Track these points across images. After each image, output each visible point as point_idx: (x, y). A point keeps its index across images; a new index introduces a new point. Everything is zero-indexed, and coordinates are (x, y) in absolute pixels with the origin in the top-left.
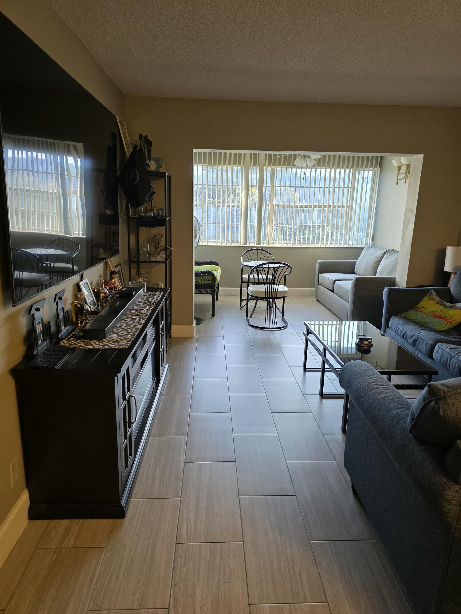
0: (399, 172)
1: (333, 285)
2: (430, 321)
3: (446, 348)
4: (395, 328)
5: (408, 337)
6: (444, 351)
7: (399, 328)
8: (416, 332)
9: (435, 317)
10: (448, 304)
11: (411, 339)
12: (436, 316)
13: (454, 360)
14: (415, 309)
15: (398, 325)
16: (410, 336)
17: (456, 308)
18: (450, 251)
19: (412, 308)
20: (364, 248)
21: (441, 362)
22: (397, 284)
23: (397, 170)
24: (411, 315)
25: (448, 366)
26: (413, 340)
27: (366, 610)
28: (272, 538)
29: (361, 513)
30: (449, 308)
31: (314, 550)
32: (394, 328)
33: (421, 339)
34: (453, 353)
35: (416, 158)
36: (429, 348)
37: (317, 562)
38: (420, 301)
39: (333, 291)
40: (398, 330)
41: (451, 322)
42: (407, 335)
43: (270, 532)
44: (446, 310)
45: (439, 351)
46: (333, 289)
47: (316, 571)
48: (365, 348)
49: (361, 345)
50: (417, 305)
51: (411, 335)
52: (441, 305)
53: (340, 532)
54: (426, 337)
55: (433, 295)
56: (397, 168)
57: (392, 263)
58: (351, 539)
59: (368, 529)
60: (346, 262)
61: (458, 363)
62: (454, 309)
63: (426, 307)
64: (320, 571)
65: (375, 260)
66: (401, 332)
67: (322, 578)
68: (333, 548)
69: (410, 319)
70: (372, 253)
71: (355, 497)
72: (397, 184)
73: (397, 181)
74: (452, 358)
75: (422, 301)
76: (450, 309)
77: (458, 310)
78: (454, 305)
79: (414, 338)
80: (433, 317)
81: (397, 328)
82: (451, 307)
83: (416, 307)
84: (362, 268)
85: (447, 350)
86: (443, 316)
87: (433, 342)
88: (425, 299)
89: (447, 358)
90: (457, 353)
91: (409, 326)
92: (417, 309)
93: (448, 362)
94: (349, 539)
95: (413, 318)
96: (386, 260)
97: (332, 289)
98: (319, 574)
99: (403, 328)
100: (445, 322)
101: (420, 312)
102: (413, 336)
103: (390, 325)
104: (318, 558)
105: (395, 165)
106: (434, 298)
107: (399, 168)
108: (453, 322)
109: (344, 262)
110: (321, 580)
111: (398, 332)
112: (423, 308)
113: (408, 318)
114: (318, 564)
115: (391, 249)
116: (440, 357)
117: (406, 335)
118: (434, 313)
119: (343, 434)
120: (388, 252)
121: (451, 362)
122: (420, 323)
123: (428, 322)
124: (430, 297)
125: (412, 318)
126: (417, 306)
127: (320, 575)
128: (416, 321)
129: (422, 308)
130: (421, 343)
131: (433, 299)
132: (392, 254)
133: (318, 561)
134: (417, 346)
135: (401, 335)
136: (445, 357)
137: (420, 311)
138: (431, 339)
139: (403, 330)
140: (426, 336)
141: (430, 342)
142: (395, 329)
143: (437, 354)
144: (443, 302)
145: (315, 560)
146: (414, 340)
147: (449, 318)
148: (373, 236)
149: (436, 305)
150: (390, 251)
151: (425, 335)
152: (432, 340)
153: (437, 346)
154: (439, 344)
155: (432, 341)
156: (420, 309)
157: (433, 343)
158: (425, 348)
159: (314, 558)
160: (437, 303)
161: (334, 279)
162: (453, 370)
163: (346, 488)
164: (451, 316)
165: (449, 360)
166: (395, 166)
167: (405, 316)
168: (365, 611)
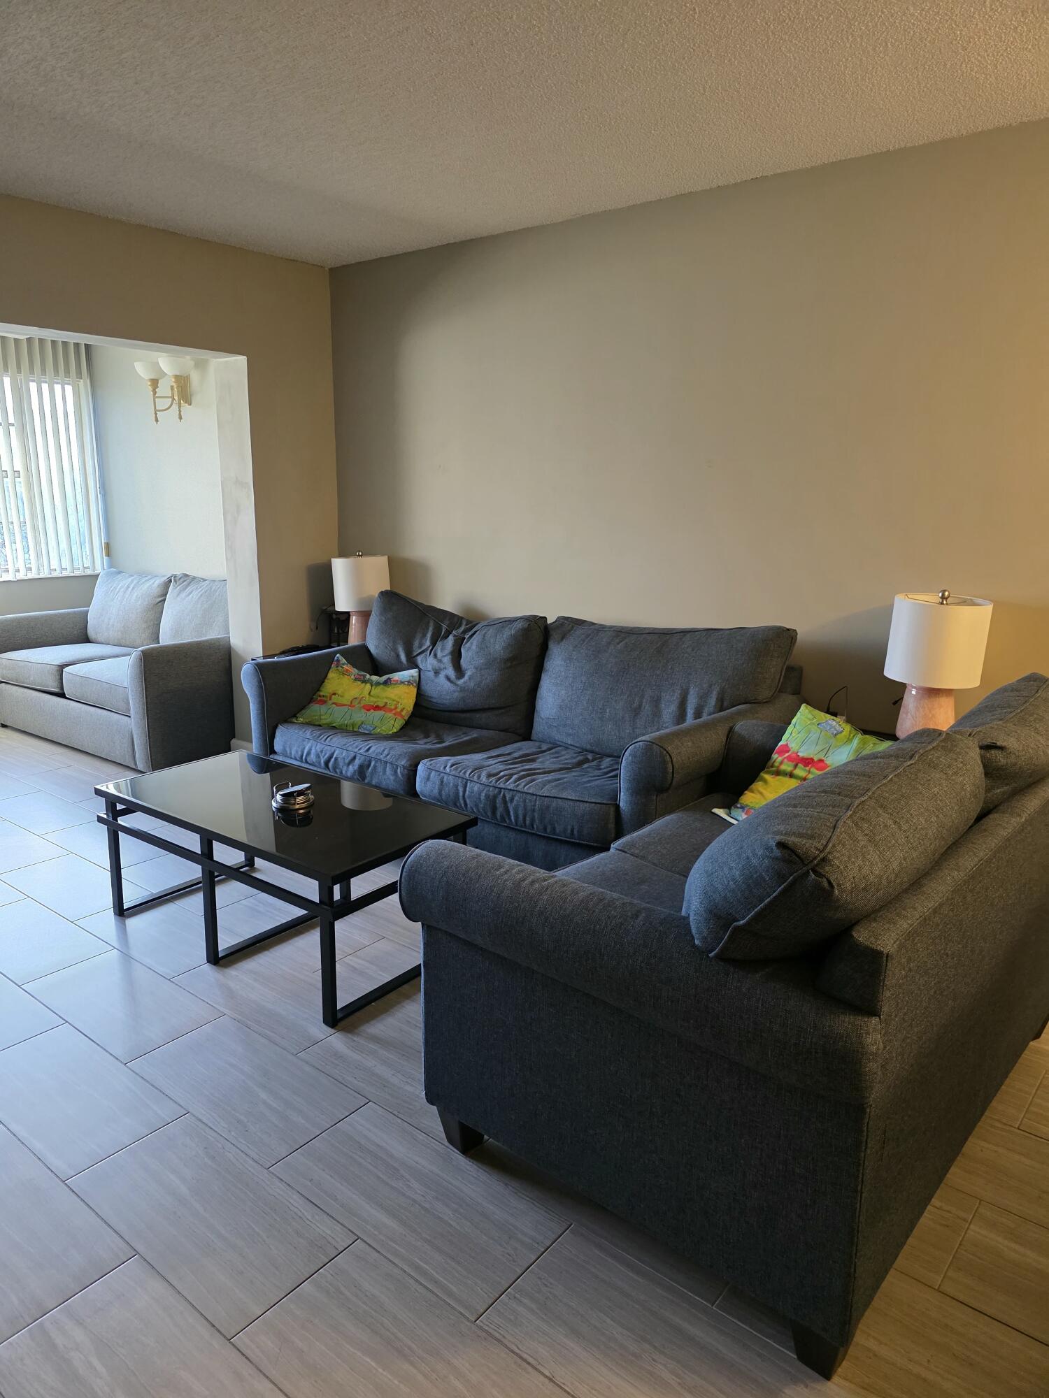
0: (155, 393)
1: (58, 677)
2: (362, 719)
3: (445, 768)
4: (297, 752)
5: (341, 764)
6: (442, 774)
7: (310, 749)
8: (360, 749)
9: (368, 710)
10: (375, 678)
11: (351, 767)
12: (369, 708)
13: (472, 787)
14: (321, 701)
15: (305, 743)
16: (347, 761)
17: (396, 684)
18: (340, 567)
19: (311, 700)
20: (98, 575)
21: (443, 797)
22: (235, 651)
23: (150, 388)
24: (320, 715)
25: (462, 802)
26: (356, 767)
27: (678, 1380)
28: (396, 1382)
29: (506, 1185)
30: (382, 686)
31: (497, 1335)
32: (293, 753)
33: (377, 760)
34: (465, 773)
35: (227, 361)
36: (402, 775)
37: (525, 1356)
38: (323, 682)
39: (62, 695)
40: (309, 754)
41: (399, 714)
42: (336, 759)
43: (380, 1370)
44: (376, 691)
45: (432, 775)
46: (62, 688)
47: (542, 1378)
48: (301, 811)
49: (291, 807)
50: (318, 690)
51: (350, 758)
52: (364, 682)
53: (508, 1254)
54: (387, 755)
55: (343, 664)
56: (149, 383)
57: (199, 606)
58: (538, 1255)
59: (545, 1209)
60: (61, 615)
61: (483, 790)
62: (393, 685)
63: (339, 692)
64: (548, 1374)
65: (146, 603)
66: (318, 756)
67: (564, 1384)
68: (526, 1301)
69: (320, 723)
70: (128, 587)
71: (469, 1157)
72: (157, 420)
73: (156, 414)
74: (466, 783)
75: (326, 681)
76: (386, 688)
77: (401, 686)
78: (389, 679)
79: (357, 762)
80: (363, 711)
81: (304, 748)
82: (386, 683)
83: (320, 696)
84: (113, 625)
85: (448, 769)
86: (381, 704)
87: (408, 761)
88: (331, 675)
89: (457, 786)
90: (472, 772)
91: (335, 739)
92: (325, 699)
93: (461, 794)
94: (534, 1258)
95: (328, 721)
96: (179, 599)
97: (57, 690)
98: (550, 1380)
99: (319, 747)
100: (390, 715)
101: (334, 705)
102: (354, 758)
103: (277, 747)
104: (520, 1347)
105: (142, 375)
106: (347, 670)
107: (155, 383)
108: (403, 713)
109: (55, 615)
110: (565, 1391)
111: (308, 760)
112: (335, 694)
113: (317, 723)
114: (530, 1360)
115: (178, 572)
116: (437, 787)
117: (333, 760)
118: (360, 700)
119: (333, 1031)
120: (175, 581)
121: (467, 792)
122: (345, 728)
123: (360, 723)
124: (340, 668)
125: (324, 722)
126: (322, 693)
127: (554, 1382)
128: (334, 725)
129: (333, 696)
130: (380, 769)
131: (346, 673)
132: (189, 584)
133: (527, 1354)
134: (371, 777)
135: (320, 763)
136: (451, 784)
137: (334, 703)
138: (400, 755)
139: (322, 752)
140: (386, 752)
141: (402, 763)
142: (300, 753)
143: (429, 784)
144: (364, 676)
145: (521, 1358)
146: (361, 767)
147: (393, 707)
148: (108, 546)
149: (355, 684)
150: (180, 578)
151: (384, 751)
152: (405, 757)
153: (420, 767)
154: (423, 761)
155: (405, 760)
156: (330, 699)
157: (408, 763)
158: (392, 778)
159: (513, 1352)
160: (356, 679)
161: (58, 662)
162: (477, 806)
163: (439, 1149)
164: (394, 700)
165: (461, 790)
166: (143, 378)
167: (307, 721)
168: (679, 1384)
